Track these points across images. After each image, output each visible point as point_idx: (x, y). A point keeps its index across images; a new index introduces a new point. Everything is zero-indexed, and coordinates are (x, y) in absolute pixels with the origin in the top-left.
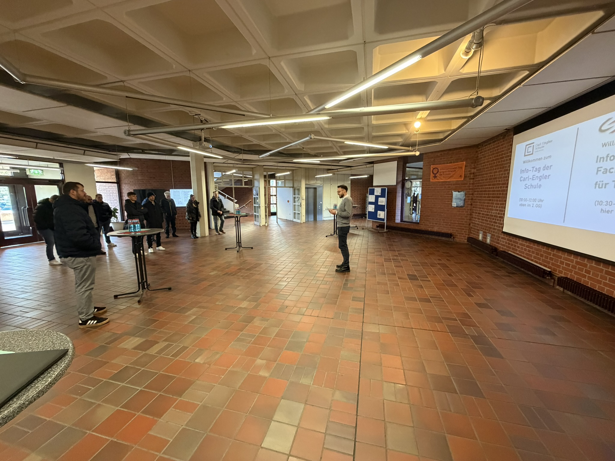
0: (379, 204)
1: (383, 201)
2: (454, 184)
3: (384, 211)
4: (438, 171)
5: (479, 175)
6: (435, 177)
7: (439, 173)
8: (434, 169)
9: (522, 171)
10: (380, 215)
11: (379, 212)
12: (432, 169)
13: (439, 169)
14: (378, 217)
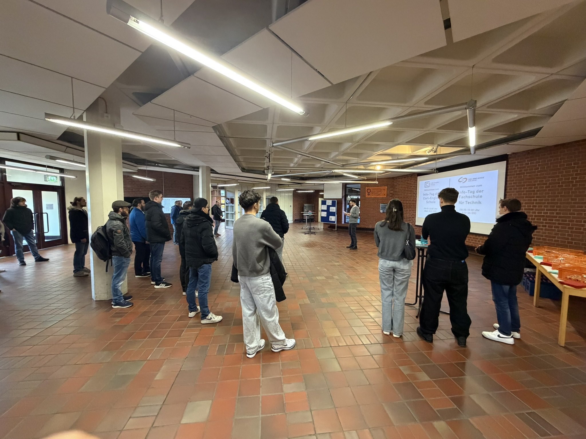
0: (330, 211)
1: (333, 209)
2: (381, 199)
3: (335, 216)
4: (371, 191)
5: (395, 195)
6: (369, 194)
7: (371, 192)
8: (368, 189)
9: (424, 195)
10: (331, 219)
11: (330, 217)
12: (366, 189)
13: (371, 189)
14: (330, 220)
